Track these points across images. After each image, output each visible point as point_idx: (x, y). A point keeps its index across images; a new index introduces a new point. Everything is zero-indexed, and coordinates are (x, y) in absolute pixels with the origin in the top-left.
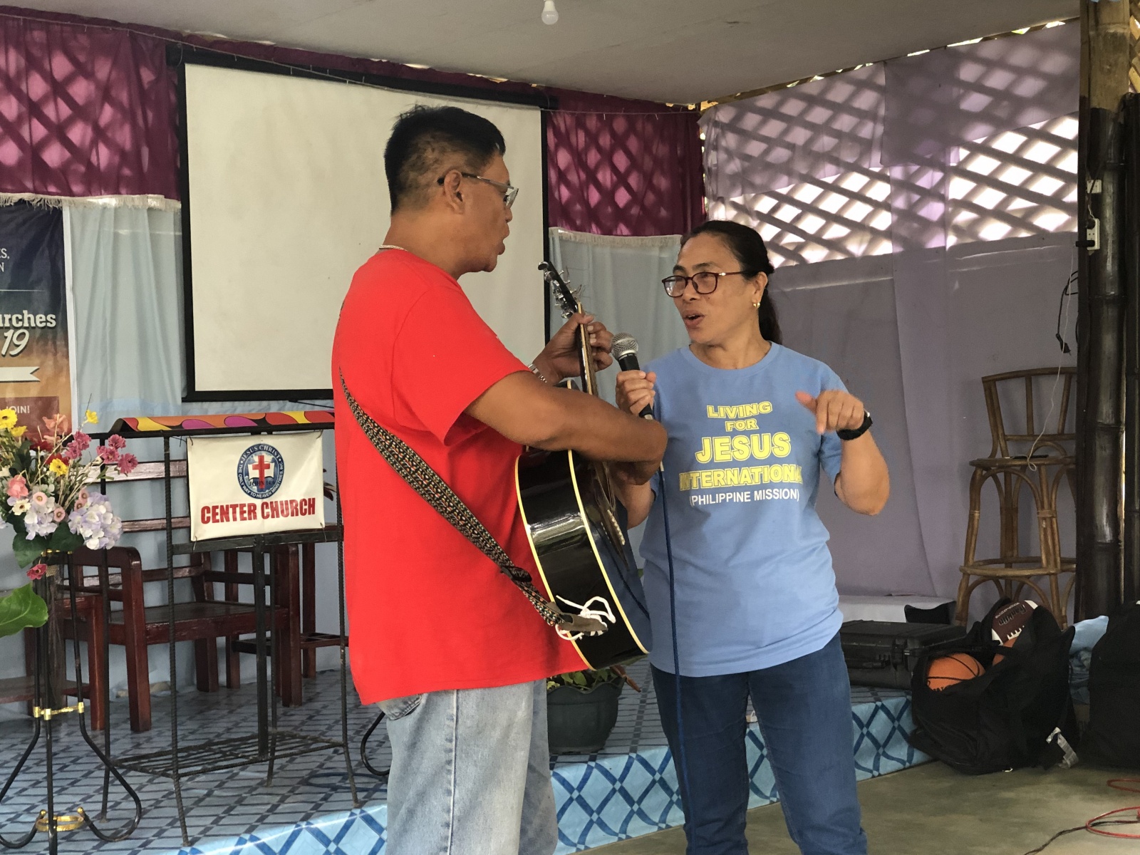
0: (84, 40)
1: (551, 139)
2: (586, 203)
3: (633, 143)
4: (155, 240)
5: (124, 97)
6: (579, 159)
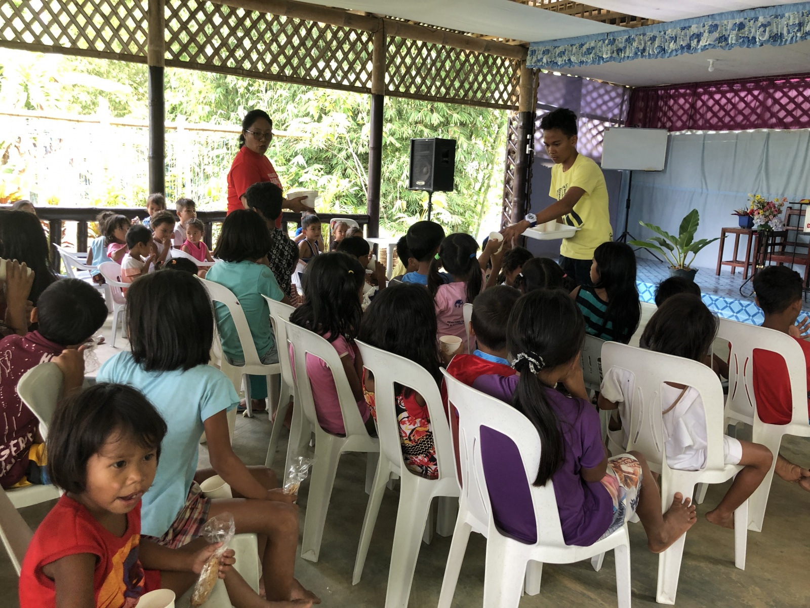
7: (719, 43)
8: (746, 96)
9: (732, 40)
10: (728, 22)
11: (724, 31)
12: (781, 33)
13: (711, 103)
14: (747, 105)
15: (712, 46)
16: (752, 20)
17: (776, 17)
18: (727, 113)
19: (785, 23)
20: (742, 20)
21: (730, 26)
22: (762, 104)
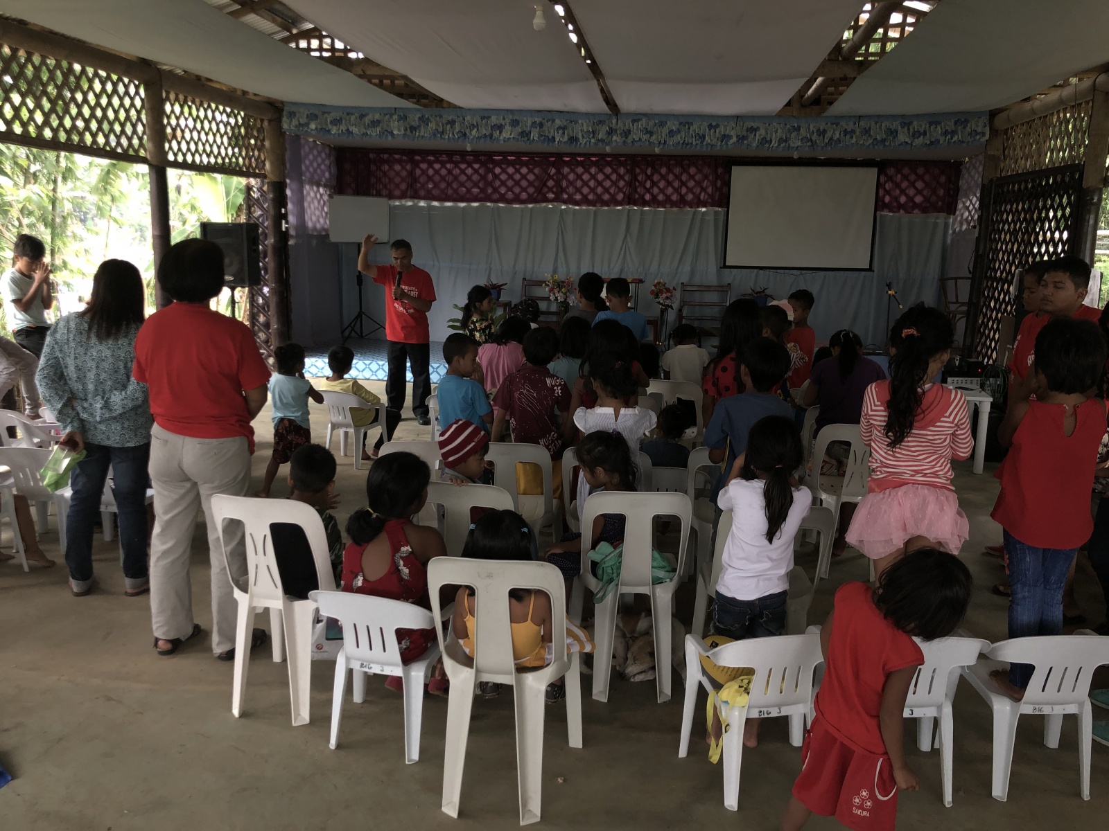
0: (701, 162)
1: (882, 179)
2: (898, 203)
3: (927, 178)
4: (716, 220)
5: (711, 178)
6: (897, 185)
7: (521, 137)
8: (466, 168)
9: (533, 137)
10: (528, 119)
11: (525, 127)
12: (575, 137)
13: (431, 172)
14: (469, 178)
16: (550, 121)
18: (449, 184)
19: (580, 129)
21: (529, 123)
22: (483, 178)
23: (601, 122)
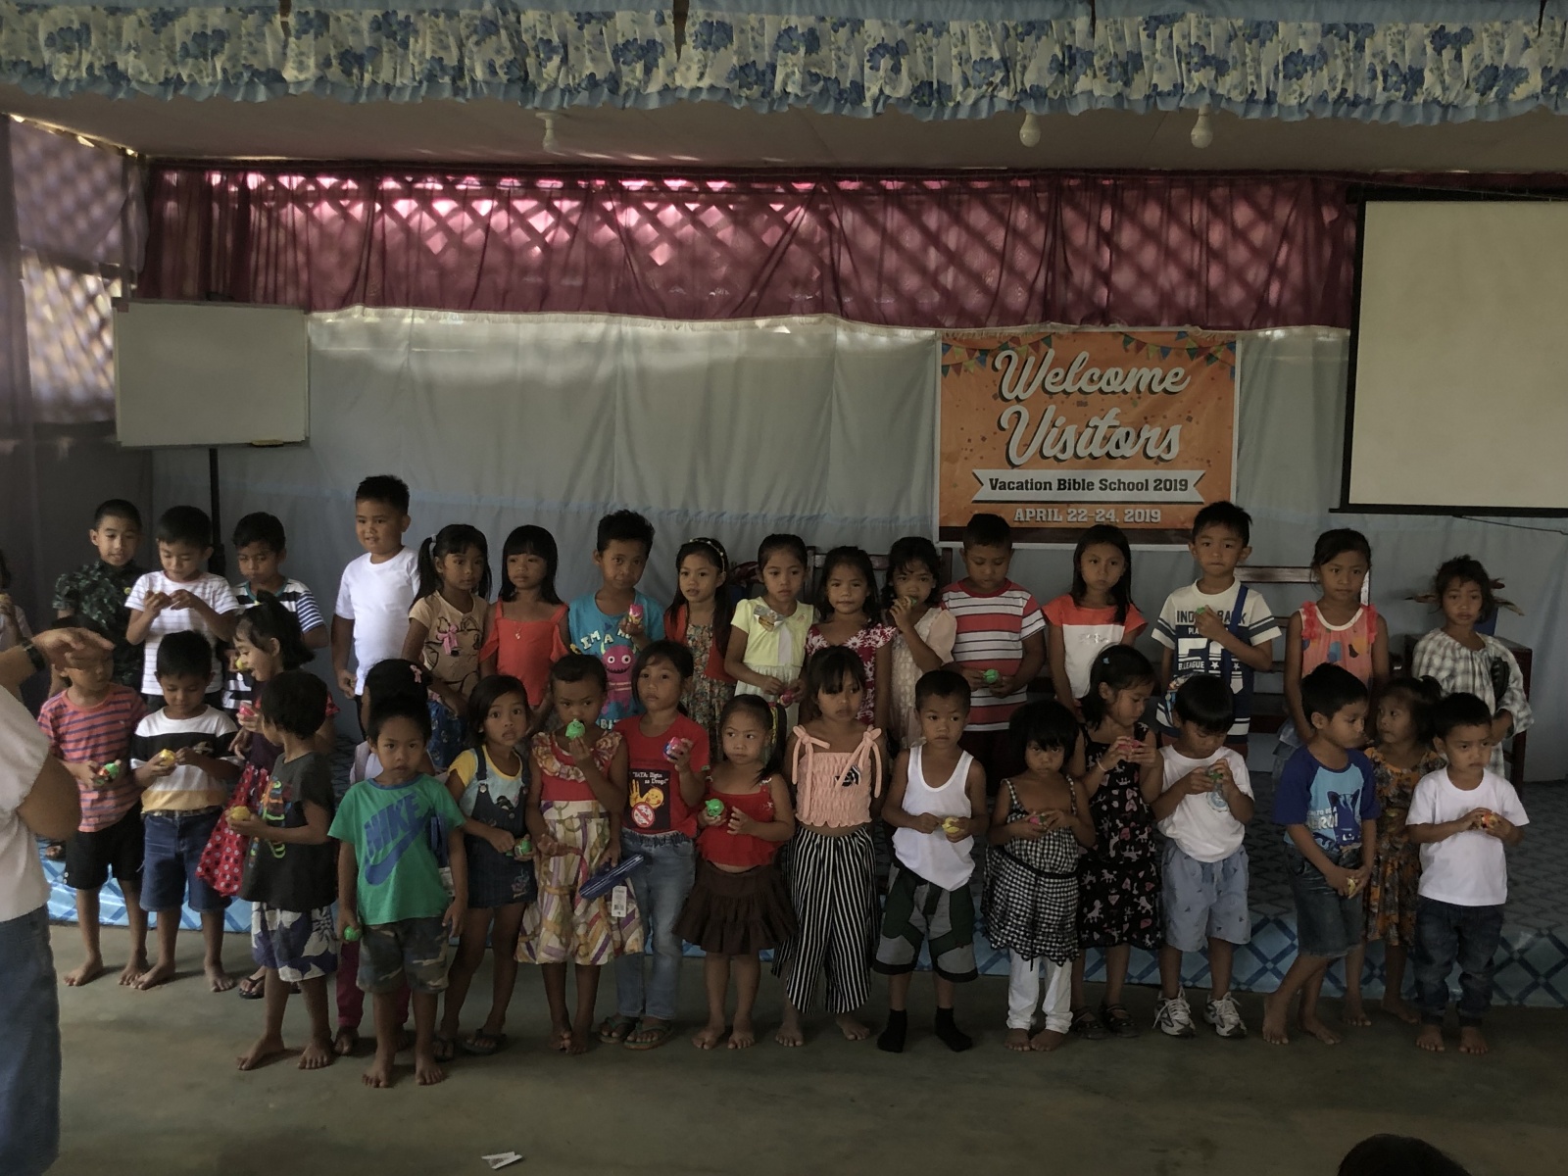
0: (1267, 189)
4: (1316, 368)
5: (1300, 236)
7: (740, 87)
9: (785, 84)
10: (761, 21)
11: (751, 50)
12: (938, 82)
15: (720, 96)
16: (843, 25)
17: (922, 28)
19: (954, 51)
20: (811, 20)
21: (769, 37)
23: (1031, 28)
